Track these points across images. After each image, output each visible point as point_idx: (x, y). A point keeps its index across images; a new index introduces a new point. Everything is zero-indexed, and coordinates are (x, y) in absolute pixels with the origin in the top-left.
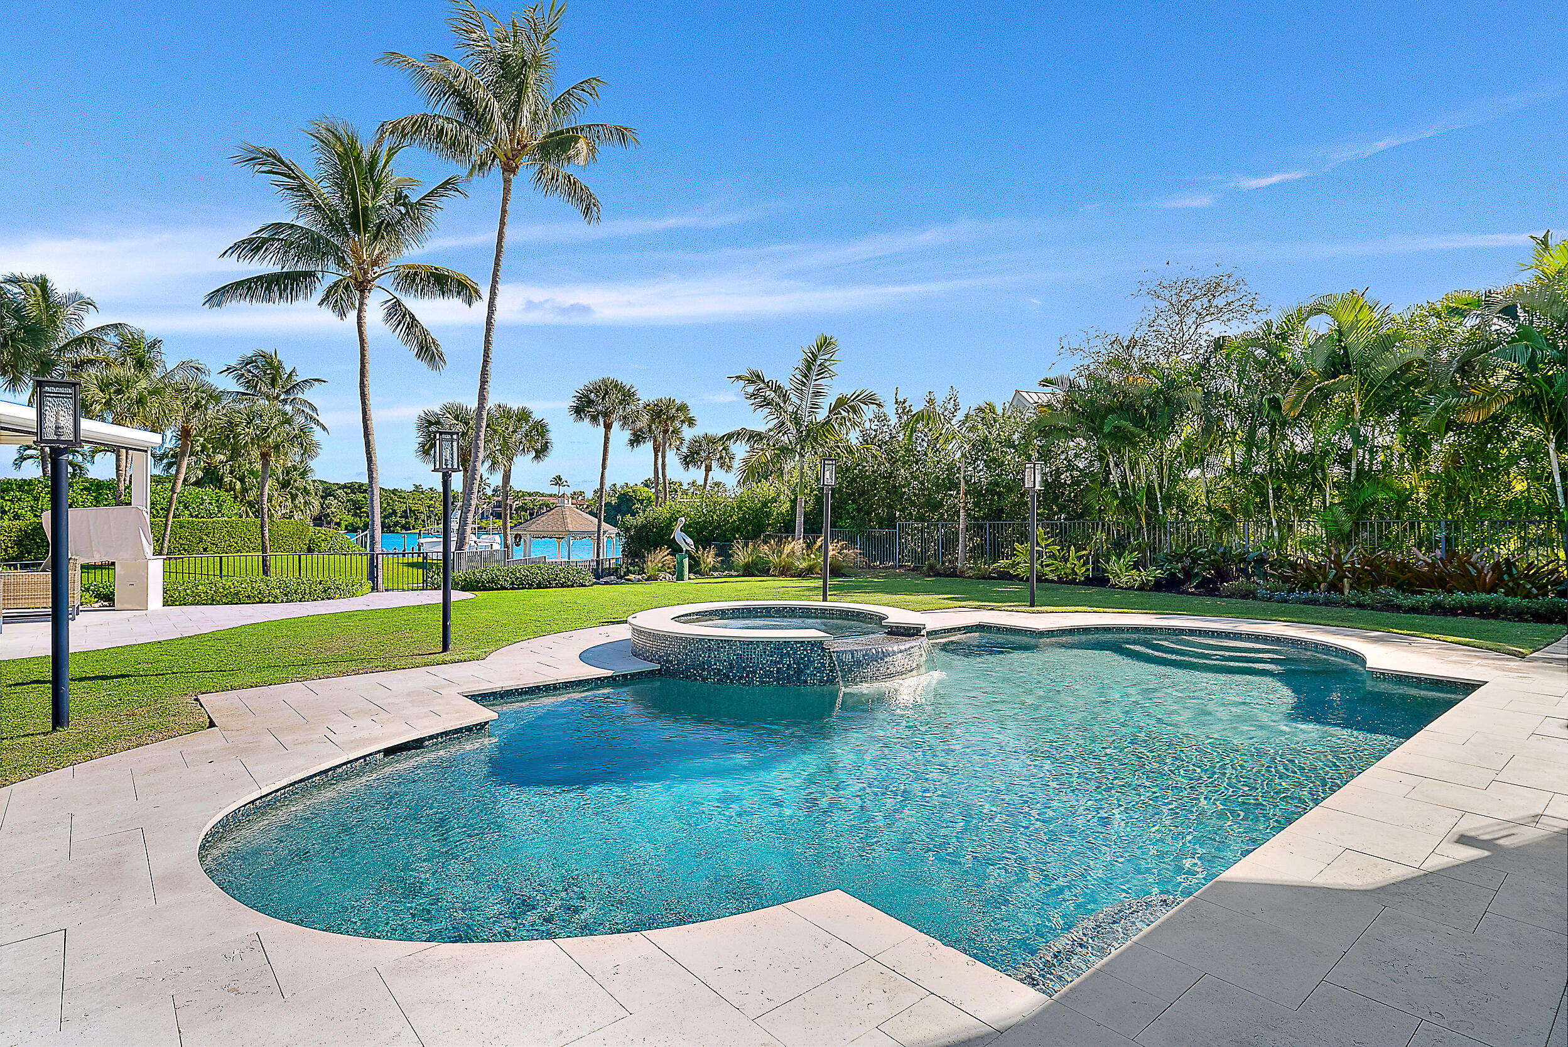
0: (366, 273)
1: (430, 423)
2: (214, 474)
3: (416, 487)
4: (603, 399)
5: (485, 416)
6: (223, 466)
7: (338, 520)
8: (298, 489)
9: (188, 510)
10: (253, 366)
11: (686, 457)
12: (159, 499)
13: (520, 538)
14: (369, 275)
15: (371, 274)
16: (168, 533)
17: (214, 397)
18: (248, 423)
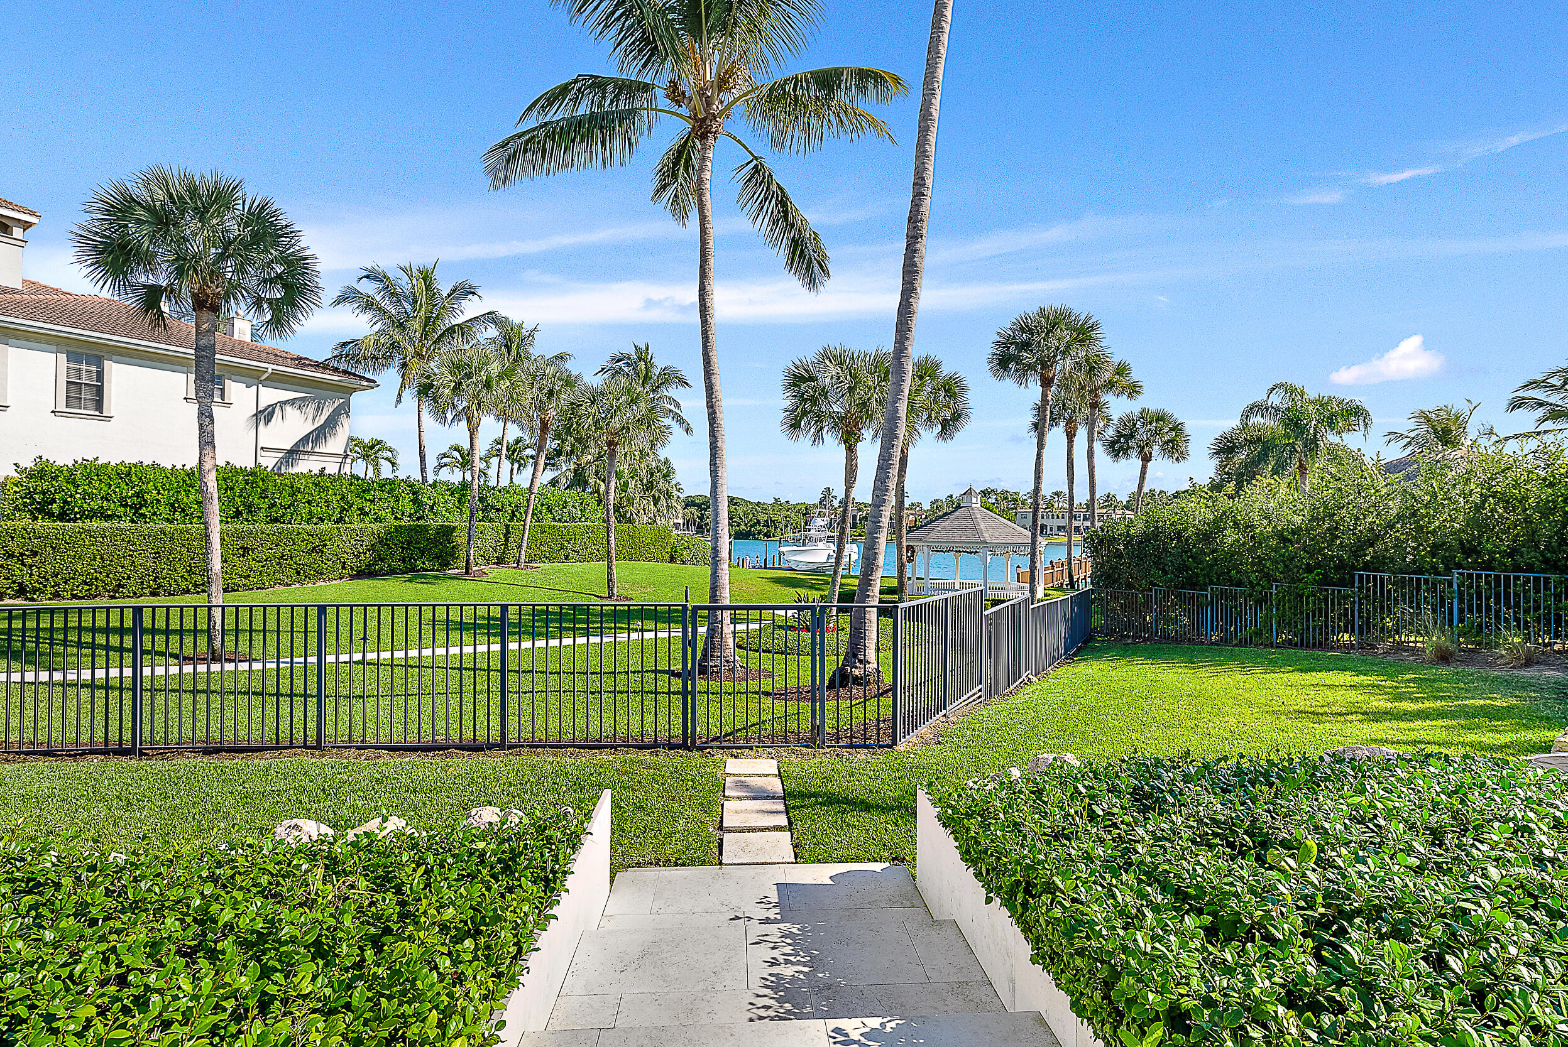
0: (709, 103)
1: (803, 379)
2: (581, 475)
3: (776, 500)
6: (589, 467)
9: (551, 513)
10: (625, 363)
11: (1113, 443)
13: (914, 551)
14: (715, 107)
15: (716, 107)
16: (526, 538)
17: (570, 382)
18: (592, 403)
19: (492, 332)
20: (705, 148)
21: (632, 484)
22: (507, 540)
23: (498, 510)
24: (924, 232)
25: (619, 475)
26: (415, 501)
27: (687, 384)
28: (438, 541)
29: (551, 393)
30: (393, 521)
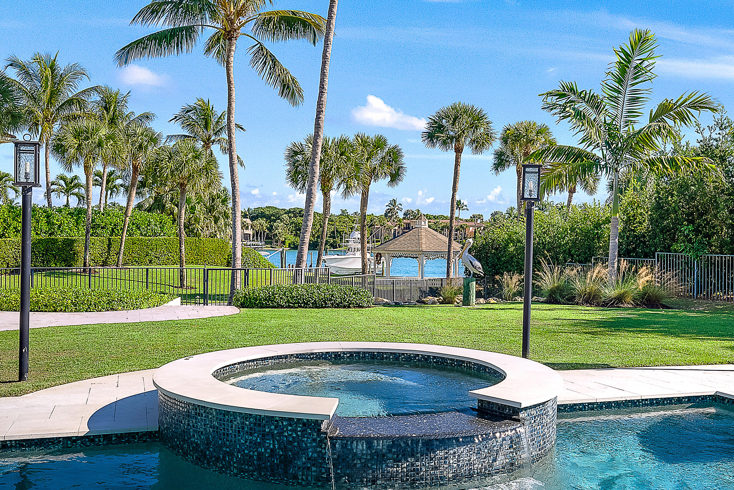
0: (232, 23)
1: (296, 153)
2: (160, 202)
4: (453, 124)
5: (320, 144)
6: (166, 195)
7: (284, 239)
8: (220, 213)
9: (140, 230)
10: (192, 113)
12: (119, 221)
13: (381, 257)
14: (235, 25)
15: (237, 24)
16: (123, 248)
17: (154, 139)
18: (170, 159)
19: (96, 97)
20: (230, 45)
21: (198, 208)
22: (109, 249)
23: (102, 228)
24: (323, 109)
25: (188, 201)
26: (48, 223)
27: (242, 128)
28: (65, 249)
29: (140, 147)
30: (35, 236)
